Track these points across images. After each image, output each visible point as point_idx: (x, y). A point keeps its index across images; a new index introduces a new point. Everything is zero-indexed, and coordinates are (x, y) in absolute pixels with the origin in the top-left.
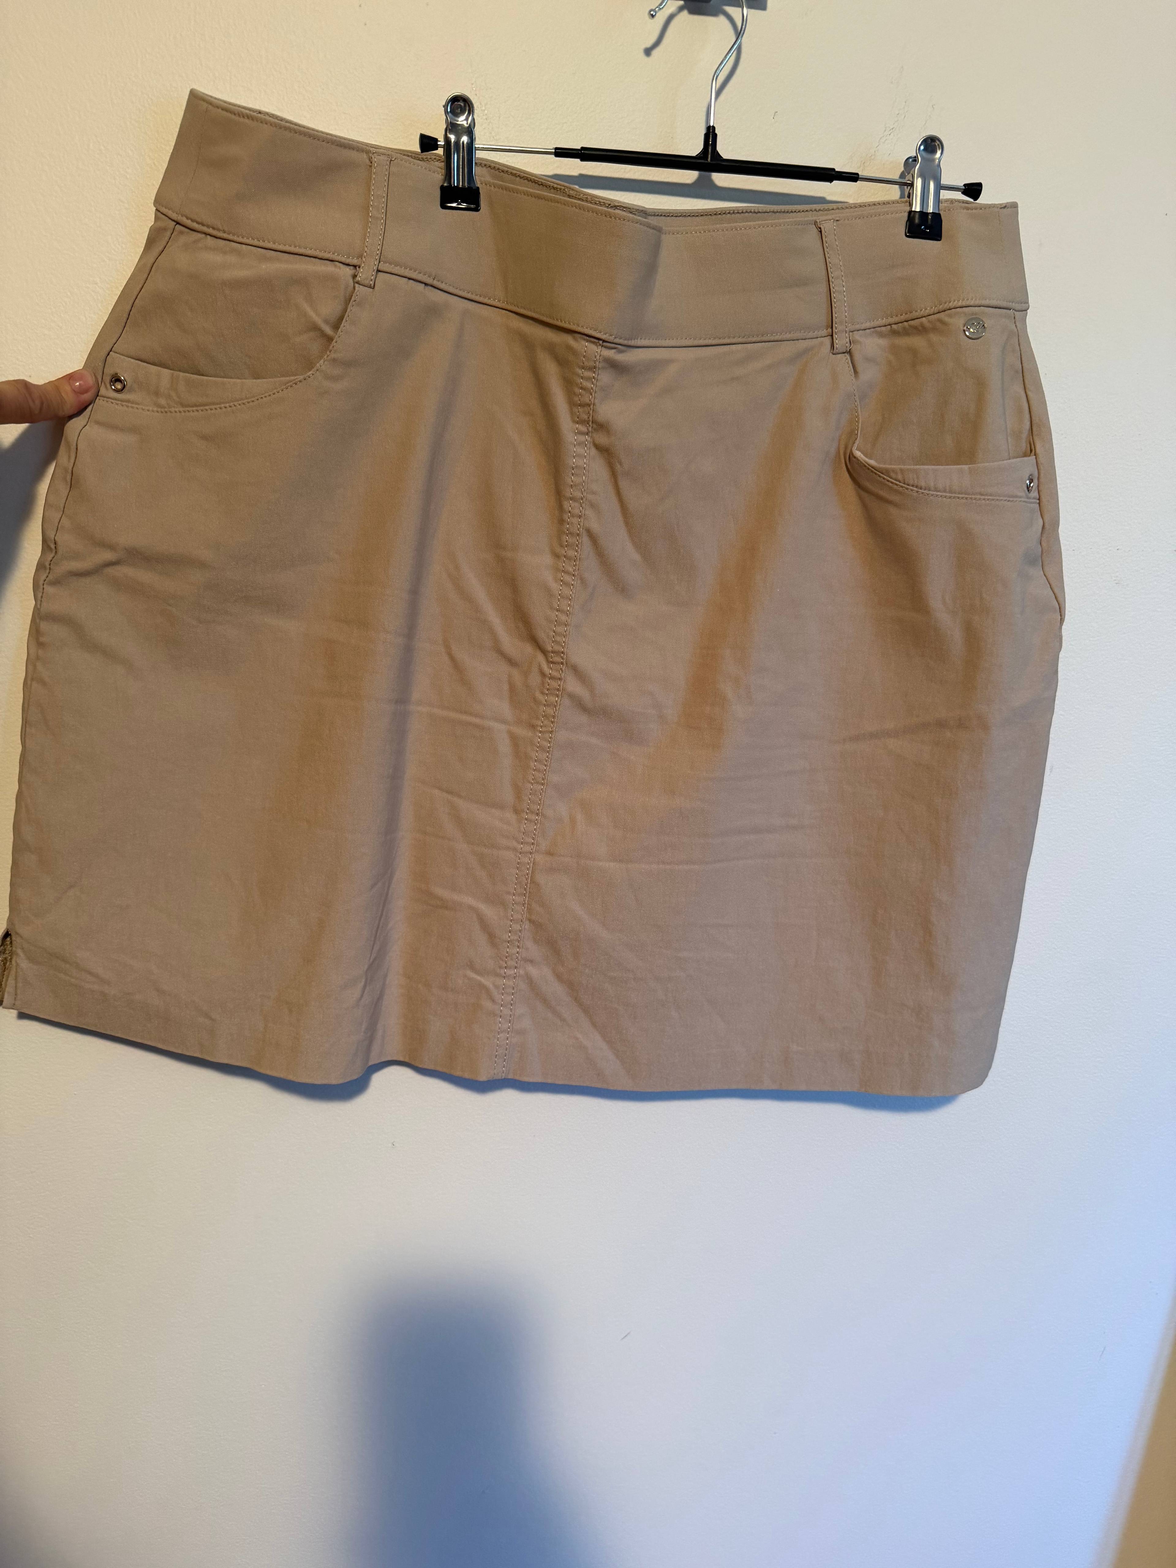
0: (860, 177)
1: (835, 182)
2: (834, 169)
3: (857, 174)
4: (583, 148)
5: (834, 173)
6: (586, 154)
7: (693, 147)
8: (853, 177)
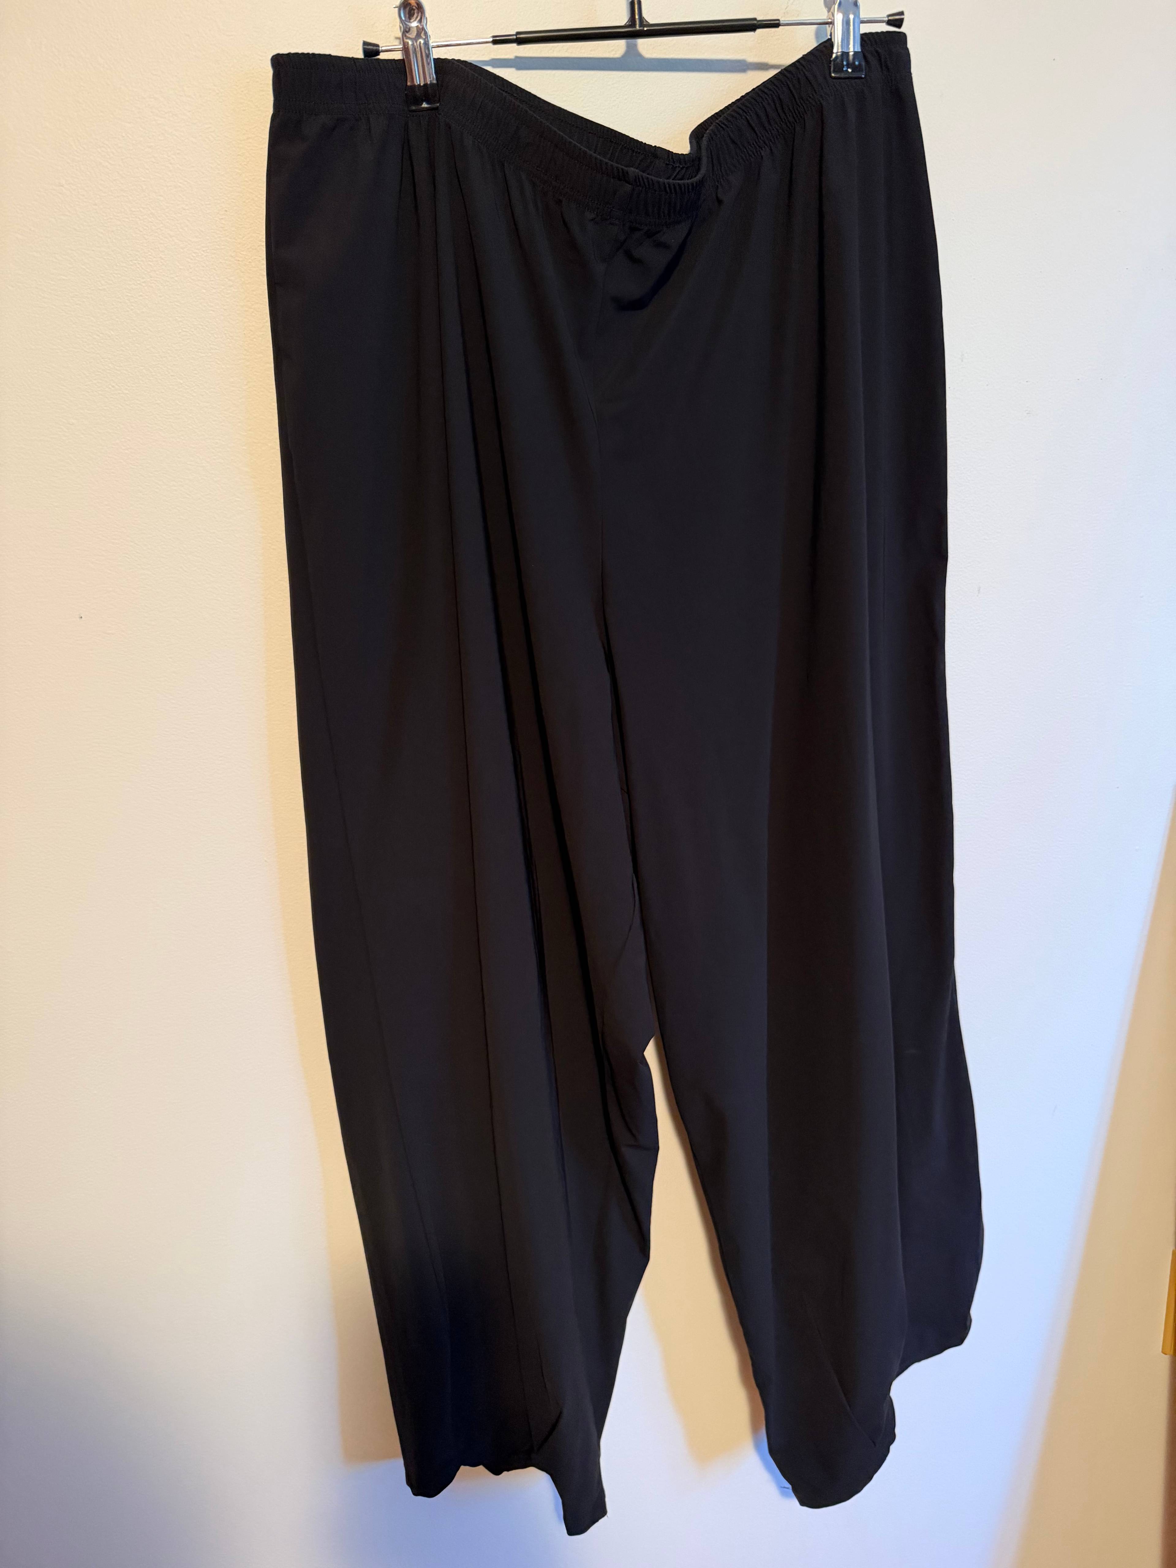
0: (781, 22)
1: (759, 31)
2: (755, 19)
3: (778, 20)
4: (518, 33)
5: (755, 22)
6: (521, 39)
7: (620, 18)
8: (774, 24)
